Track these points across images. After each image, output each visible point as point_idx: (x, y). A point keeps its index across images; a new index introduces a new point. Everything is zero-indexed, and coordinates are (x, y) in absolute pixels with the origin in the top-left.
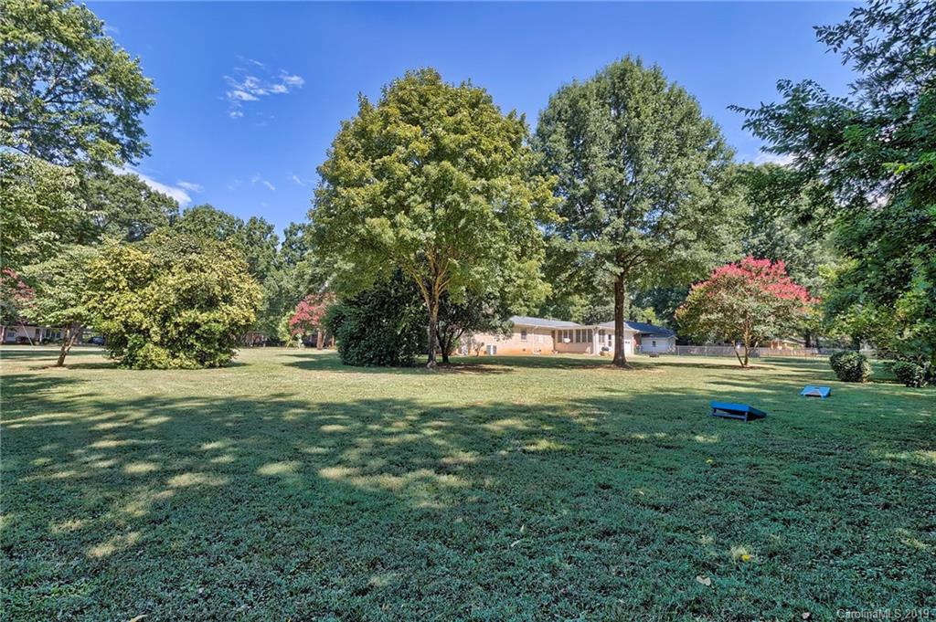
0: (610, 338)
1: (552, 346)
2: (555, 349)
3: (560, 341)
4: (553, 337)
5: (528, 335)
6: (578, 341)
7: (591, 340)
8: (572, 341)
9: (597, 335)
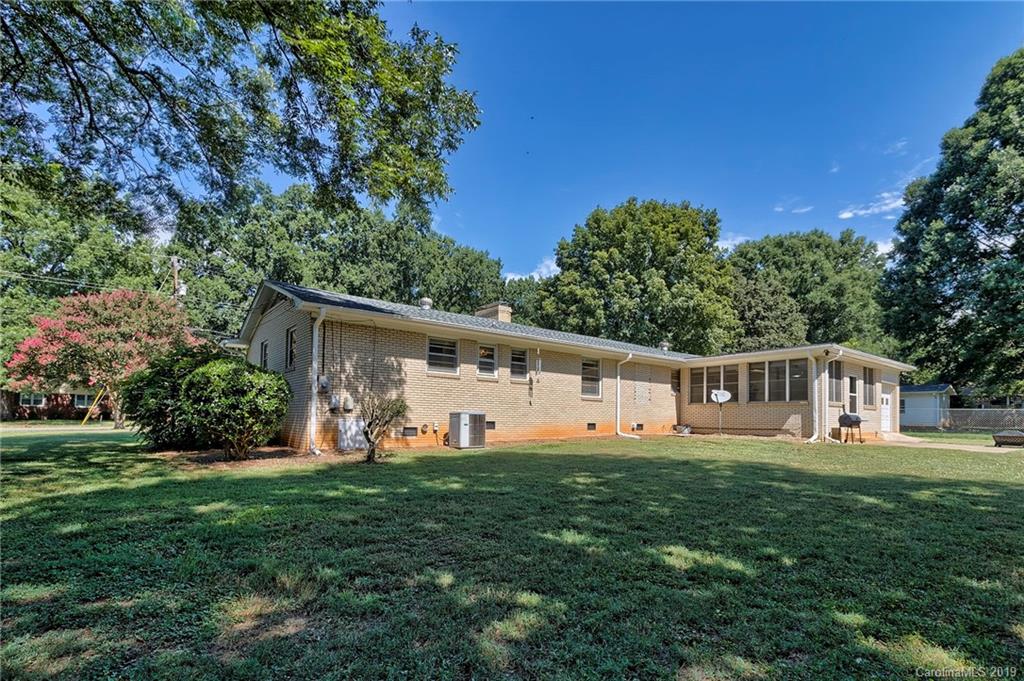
0: (853, 389)
1: (673, 412)
2: (680, 422)
3: (696, 398)
4: (677, 387)
5: (605, 383)
6: (754, 395)
7: (802, 392)
8: (735, 398)
9: (825, 375)
